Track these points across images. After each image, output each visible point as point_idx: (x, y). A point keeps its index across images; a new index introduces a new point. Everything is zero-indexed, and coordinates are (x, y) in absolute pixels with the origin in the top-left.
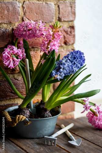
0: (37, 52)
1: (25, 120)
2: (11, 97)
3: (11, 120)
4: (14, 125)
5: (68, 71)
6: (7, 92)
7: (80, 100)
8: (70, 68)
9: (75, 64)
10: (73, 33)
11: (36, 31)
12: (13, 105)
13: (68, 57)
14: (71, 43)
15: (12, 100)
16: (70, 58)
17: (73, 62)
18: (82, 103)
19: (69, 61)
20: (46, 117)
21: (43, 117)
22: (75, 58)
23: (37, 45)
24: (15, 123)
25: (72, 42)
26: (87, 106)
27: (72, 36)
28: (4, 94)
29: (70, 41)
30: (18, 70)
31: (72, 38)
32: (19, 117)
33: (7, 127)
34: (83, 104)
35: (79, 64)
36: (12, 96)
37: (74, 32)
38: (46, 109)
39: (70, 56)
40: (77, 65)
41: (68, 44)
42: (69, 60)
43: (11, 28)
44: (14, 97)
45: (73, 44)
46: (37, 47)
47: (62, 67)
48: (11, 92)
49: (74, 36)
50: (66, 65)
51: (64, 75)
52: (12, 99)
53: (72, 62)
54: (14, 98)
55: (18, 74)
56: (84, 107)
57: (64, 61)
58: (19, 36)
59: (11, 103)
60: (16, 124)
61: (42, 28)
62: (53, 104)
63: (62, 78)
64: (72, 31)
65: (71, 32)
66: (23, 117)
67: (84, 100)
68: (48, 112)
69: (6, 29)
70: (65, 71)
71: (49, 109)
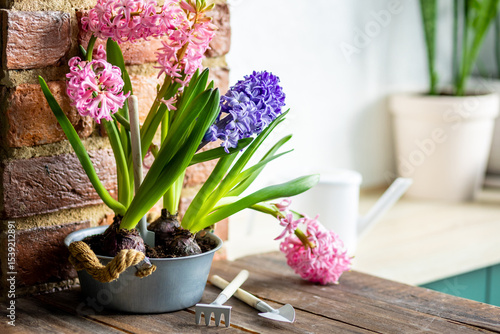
0: (138, 76)
1: (143, 262)
2: (73, 206)
3: (101, 266)
4: (112, 276)
5: (248, 126)
6: (63, 190)
7: (267, 204)
8: (253, 118)
9: (263, 107)
10: (225, 24)
11: (154, 18)
12: (78, 227)
13: (243, 90)
14: (220, 52)
15: (74, 213)
16: (249, 93)
17: (260, 103)
18: (274, 214)
19: (247, 99)
20: (190, 253)
21: (181, 253)
22: (261, 92)
23: (139, 58)
24: (118, 271)
25: (224, 48)
26: (290, 219)
27: (224, 33)
28: (56, 195)
29: (218, 46)
30: (89, 129)
31: (223, 39)
32: (128, 255)
33: (60, 289)
34: (276, 216)
35: (274, 106)
36: (76, 202)
37: (228, 20)
38: (187, 232)
39: (248, 86)
40: (269, 112)
41: (214, 55)
42: (249, 96)
43: (73, 9)
44: (79, 205)
45: (225, 53)
46: (139, 62)
47: (235, 117)
48: (74, 191)
49: (228, 31)
50: (244, 109)
51: (237, 138)
52: (75, 209)
53: (256, 103)
54: (80, 208)
55: (89, 139)
56: (282, 224)
57: (235, 101)
58: (104, 31)
59: (71, 220)
60: (118, 275)
61: (170, 12)
62: (205, 217)
63: (233, 146)
64: (224, 19)
65: (220, 22)
66: (137, 255)
67: (277, 206)
68: (191, 240)
69: (62, 12)
70: (242, 126)
71: (194, 231)
